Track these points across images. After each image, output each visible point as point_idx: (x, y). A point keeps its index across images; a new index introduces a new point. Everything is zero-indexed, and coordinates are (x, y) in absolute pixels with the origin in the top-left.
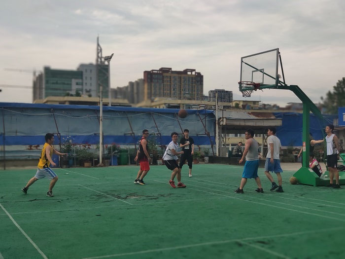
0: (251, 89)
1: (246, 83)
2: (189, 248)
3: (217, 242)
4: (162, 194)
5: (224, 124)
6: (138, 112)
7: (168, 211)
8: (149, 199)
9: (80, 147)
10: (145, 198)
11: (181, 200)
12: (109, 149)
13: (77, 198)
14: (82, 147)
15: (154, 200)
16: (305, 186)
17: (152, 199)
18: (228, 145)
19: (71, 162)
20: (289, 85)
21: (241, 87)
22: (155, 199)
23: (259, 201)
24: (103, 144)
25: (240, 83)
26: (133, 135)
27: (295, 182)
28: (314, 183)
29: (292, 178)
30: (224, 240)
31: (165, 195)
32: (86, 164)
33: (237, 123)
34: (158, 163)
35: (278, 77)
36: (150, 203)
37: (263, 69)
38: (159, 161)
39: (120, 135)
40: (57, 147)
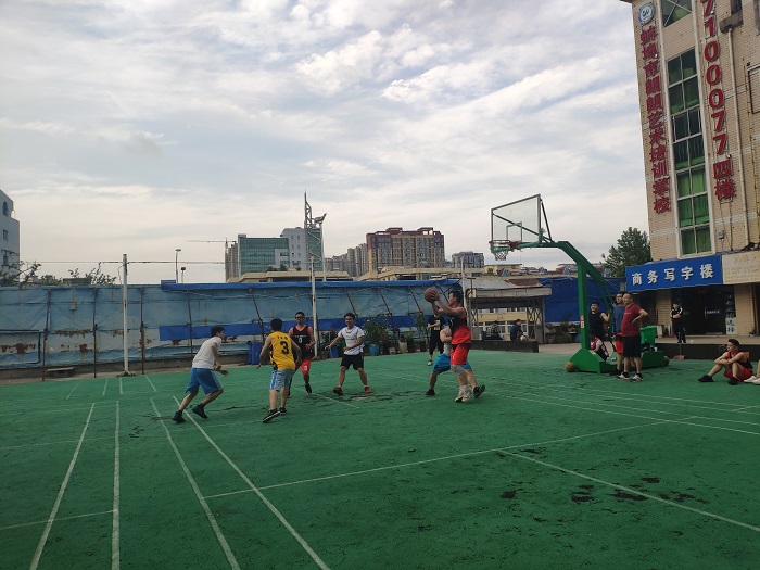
0: (506, 250)
1: (499, 242)
4: (397, 392)
5: (474, 296)
6: (361, 288)
7: (406, 415)
8: (380, 400)
10: (374, 398)
12: (326, 337)
15: (387, 401)
17: (383, 399)
18: (481, 324)
20: (556, 242)
21: (492, 248)
22: (388, 399)
24: (318, 331)
25: (491, 243)
27: (572, 370)
28: (598, 370)
29: (568, 363)
31: (401, 394)
33: (491, 295)
35: (541, 231)
36: (381, 404)
37: (521, 223)
38: (392, 350)
39: (339, 317)
40: (259, 338)
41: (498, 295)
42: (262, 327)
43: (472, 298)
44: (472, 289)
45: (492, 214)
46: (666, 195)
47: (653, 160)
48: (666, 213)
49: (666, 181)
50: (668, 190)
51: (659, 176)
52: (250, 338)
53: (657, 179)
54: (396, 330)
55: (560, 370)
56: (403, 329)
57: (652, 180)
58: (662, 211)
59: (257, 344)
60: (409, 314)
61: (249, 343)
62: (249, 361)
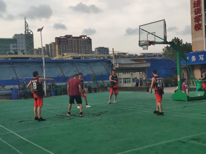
1: (145, 41)
4: (100, 112)
6: (66, 62)
7: (115, 123)
10: (92, 115)
11: (116, 115)
12: (50, 86)
13: (49, 118)
17: (97, 116)
22: (99, 115)
24: (46, 83)
26: (64, 76)
31: (103, 113)
35: (165, 37)
36: (98, 118)
37: (155, 33)
39: (55, 76)
40: (17, 87)
41: (128, 66)
42: (18, 81)
43: (117, 68)
44: (117, 63)
45: (140, 28)
46: (200, 22)
47: (194, 7)
48: (200, 30)
49: (200, 16)
50: (201, 20)
51: (197, 14)
52: (12, 86)
53: (196, 16)
57: (194, 16)
58: (198, 30)
59: (16, 90)
60: (88, 75)
61: (11, 89)
62: (12, 98)
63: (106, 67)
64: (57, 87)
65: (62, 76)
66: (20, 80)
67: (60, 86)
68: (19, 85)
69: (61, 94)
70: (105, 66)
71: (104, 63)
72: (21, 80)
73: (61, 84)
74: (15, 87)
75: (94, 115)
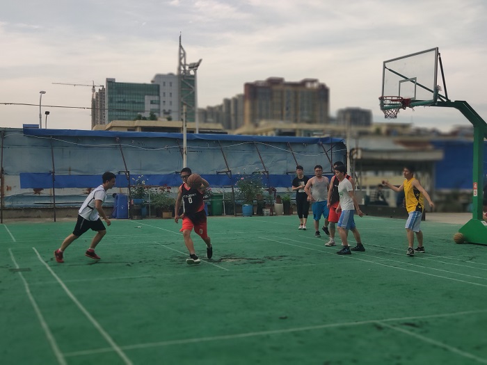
0: (397, 108)
1: (390, 98)
2: (307, 331)
3: (346, 324)
4: (270, 256)
5: (359, 157)
6: (237, 142)
7: (278, 280)
8: (251, 263)
9: (156, 191)
10: (245, 261)
11: (297, 264)
13: (153, 261)
14: (159, 191)
15: (260, 265)
16: (477, 246)
17: (255, 263)
18: (365, 187)
19: (144, 210)
20: (453, 101)
21: (382, 105)
22: (260, 263)
23: (408, 267)
25: (382, 99)
26: (229, 173)
27: (461, 241)
29: (457, 234)
30: (357, 321)
31: (274, 258)
32: (165, 214)
33: (378, 156)
34: (265, 213)
35: (437, 89)
36: (253, 268)
37: (415, 78)
38: (267, 211)
39: (211, 173)
40: (125, 191)
41: (385, 157)
42: (129, 179)
43: (356, 159)
44: (357, 149)
45: (385, 67)
54: (272, 190)
55: (448, 241)
56: (280, 190)
59: (123, 197)
60: (287, 173)
61: (114, 195)
62: (114, 214)
63: (330, 156)
64: (212, 196)
65: (226, 172)
66: (133, 176)
67: (221, 196)
68: (129, 187)
69: (220, 214)
70: (329, 153)
71: (327, 148)
72: (136, 176)
73: (222, 190)
74: (123, 192)
75: (251, 261)
